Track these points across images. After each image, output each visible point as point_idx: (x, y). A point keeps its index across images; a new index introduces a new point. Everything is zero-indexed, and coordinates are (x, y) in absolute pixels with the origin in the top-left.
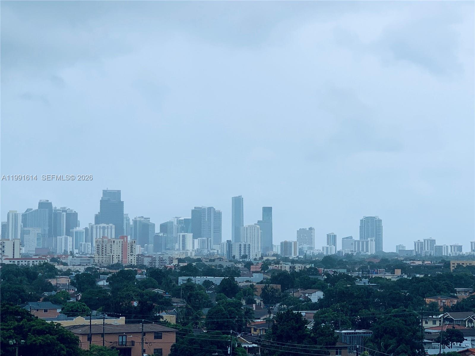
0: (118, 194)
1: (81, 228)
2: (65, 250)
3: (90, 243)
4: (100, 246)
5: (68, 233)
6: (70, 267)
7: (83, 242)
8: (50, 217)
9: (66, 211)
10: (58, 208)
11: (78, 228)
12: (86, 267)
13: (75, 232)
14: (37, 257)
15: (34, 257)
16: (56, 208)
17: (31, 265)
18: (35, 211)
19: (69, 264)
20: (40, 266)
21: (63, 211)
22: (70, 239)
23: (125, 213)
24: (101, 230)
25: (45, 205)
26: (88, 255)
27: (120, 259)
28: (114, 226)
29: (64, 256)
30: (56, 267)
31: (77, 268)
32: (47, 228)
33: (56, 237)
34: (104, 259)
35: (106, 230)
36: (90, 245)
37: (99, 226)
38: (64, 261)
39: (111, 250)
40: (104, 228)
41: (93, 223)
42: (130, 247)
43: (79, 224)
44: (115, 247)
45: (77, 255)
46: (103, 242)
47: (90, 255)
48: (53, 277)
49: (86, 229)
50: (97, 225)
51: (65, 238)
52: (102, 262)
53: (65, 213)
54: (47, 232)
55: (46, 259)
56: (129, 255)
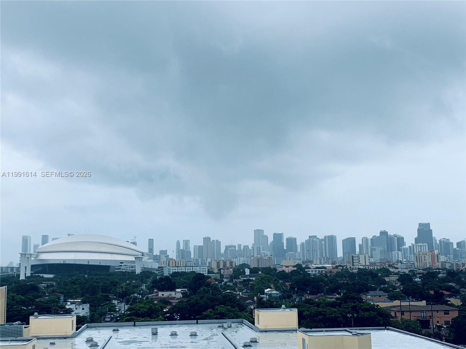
0: (428, 225)
1: (407, 246)
2: (397, 260)
3: (413, 255)
4: (418, 257)
5: (399, 250)
6: (399, 270)
7: (408, 254)
8: (387, 240)
9: (396, 236)
10: (392, 235)
11: (404, 247)
12: (409, 270)
13: (403, 249)
14: (379, 264)
15: (377, 264)
16: (390, 235)
17: (376, 269)
18: (378, 237)
19: (399, 268)
20: (381, 269)
21: (395, 237)
22: (400, 253)
23: (433, 236)
24: (419, 247)
25: (384, 233)
26: (412, 263)
27: (431, 265)
28: (427, 245)
29: (396, 263)
30: (390, 270)
31: (404, 270)
32: (386, 247)
33: (391, 252)
34: (421, 265)
35: (422, 247)
36: (413, 256)
37: (417, 244)
38: (396, 266)
39: (425, 259)
40: (421, 246)
41: (414, 243)
42: (436, 257)
43: (405, 244)
44: (427, 257)
45: (404, 263)
46: (419, 254)
47: (413, 262)
48: (387, 276)
49: (410, 247)
50: (416, 244)
51: (397, 252)
52: (420, 267)
53: (396, 238)
54: (386, 249)
55: (385, 265)
56: (437, 262)
